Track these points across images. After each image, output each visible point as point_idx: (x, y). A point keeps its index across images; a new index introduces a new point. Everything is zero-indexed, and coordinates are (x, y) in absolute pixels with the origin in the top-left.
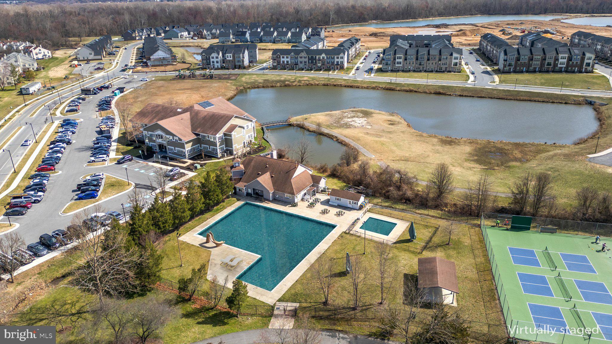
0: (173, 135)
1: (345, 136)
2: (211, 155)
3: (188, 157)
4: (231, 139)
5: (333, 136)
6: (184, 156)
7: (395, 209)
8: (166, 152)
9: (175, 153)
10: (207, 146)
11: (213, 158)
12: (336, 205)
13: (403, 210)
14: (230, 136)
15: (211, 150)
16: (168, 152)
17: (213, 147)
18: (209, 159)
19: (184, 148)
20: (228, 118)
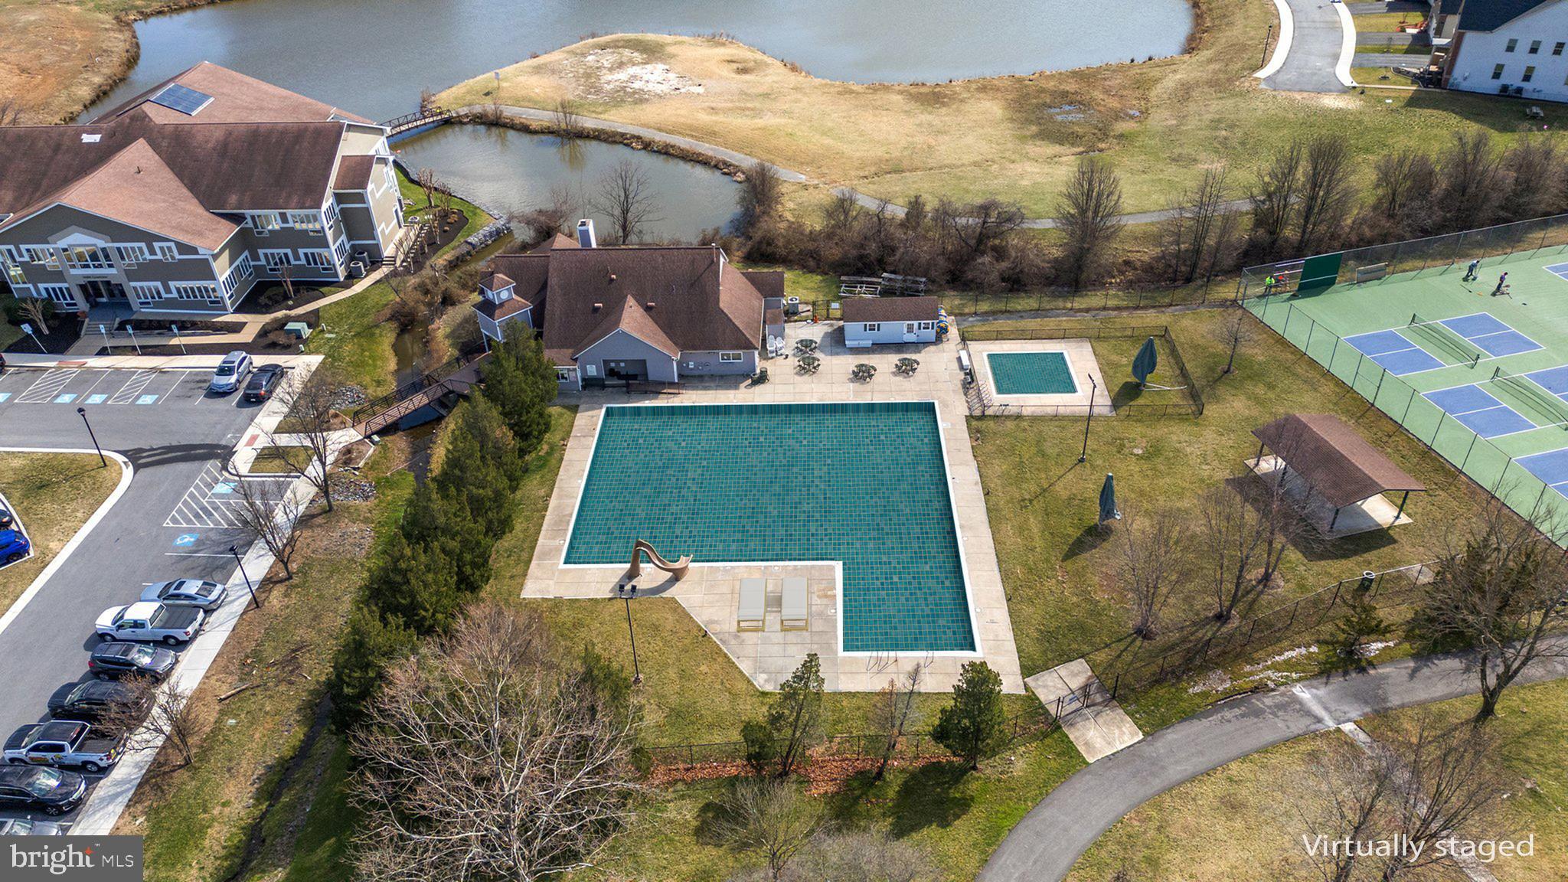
0: (149, 238)
1: (660, 130)
2: (312, 284)
3: (232, 305)
4: (367, 210)
5: (623, 135)
6: (218, 305)
7: (1020, 314)
8: (127, 306)
9: (171, 303)
10: (282, 251)
11: (324, 289)
12: (869, 343)
13: (1037, 313)
14: (361, 198)
15: (303, 261)
16: (135, 306)
17: (309, 251)
18: (311, 293)
19: (212, 277)
20: (330, 136)
